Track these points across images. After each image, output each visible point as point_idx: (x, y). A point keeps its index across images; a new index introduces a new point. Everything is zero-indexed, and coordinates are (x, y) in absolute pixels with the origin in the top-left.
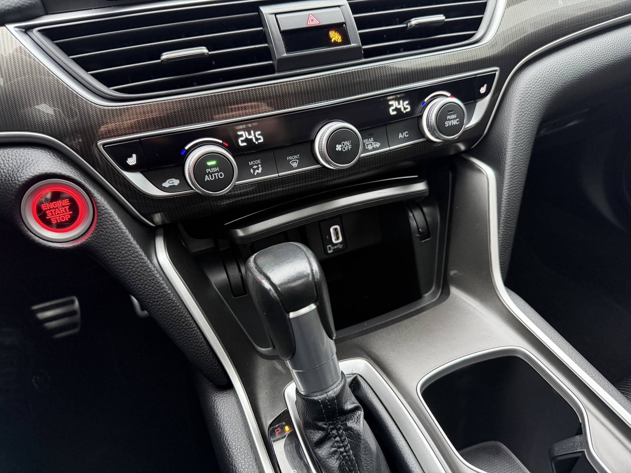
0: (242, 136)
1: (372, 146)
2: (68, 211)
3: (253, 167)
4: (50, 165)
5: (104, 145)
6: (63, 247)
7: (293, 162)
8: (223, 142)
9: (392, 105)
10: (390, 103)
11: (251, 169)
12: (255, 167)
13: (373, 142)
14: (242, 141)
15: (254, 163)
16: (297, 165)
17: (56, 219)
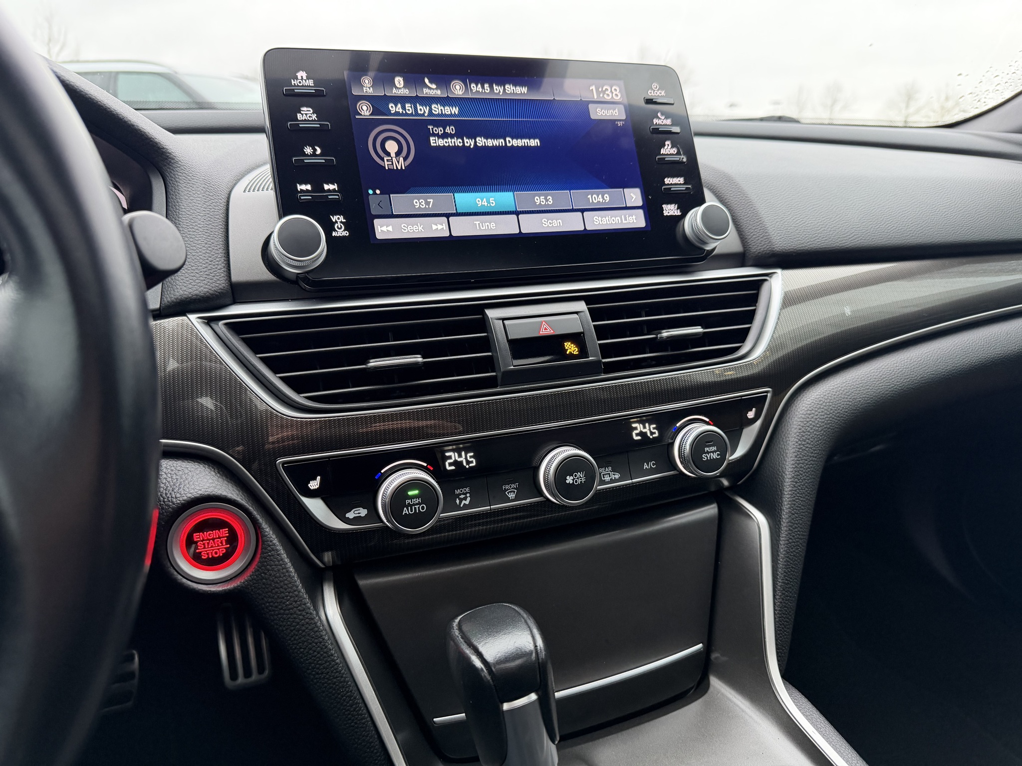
0: (450, 457)
1: (610, 477)
2: (224, 544)
3: (460, 497)
4: (214, 485)
5: (284, 463)
6: (210, 591)
7: (510, 492)
8: (427, 466)
9: (636, 428)
10: (634, 425)
11: (457, 499)
12: (462, 496)
13: (611, 472)
14: (450, 464)
15: (461, 491)
16: (514, 496)
17: (208, 554)
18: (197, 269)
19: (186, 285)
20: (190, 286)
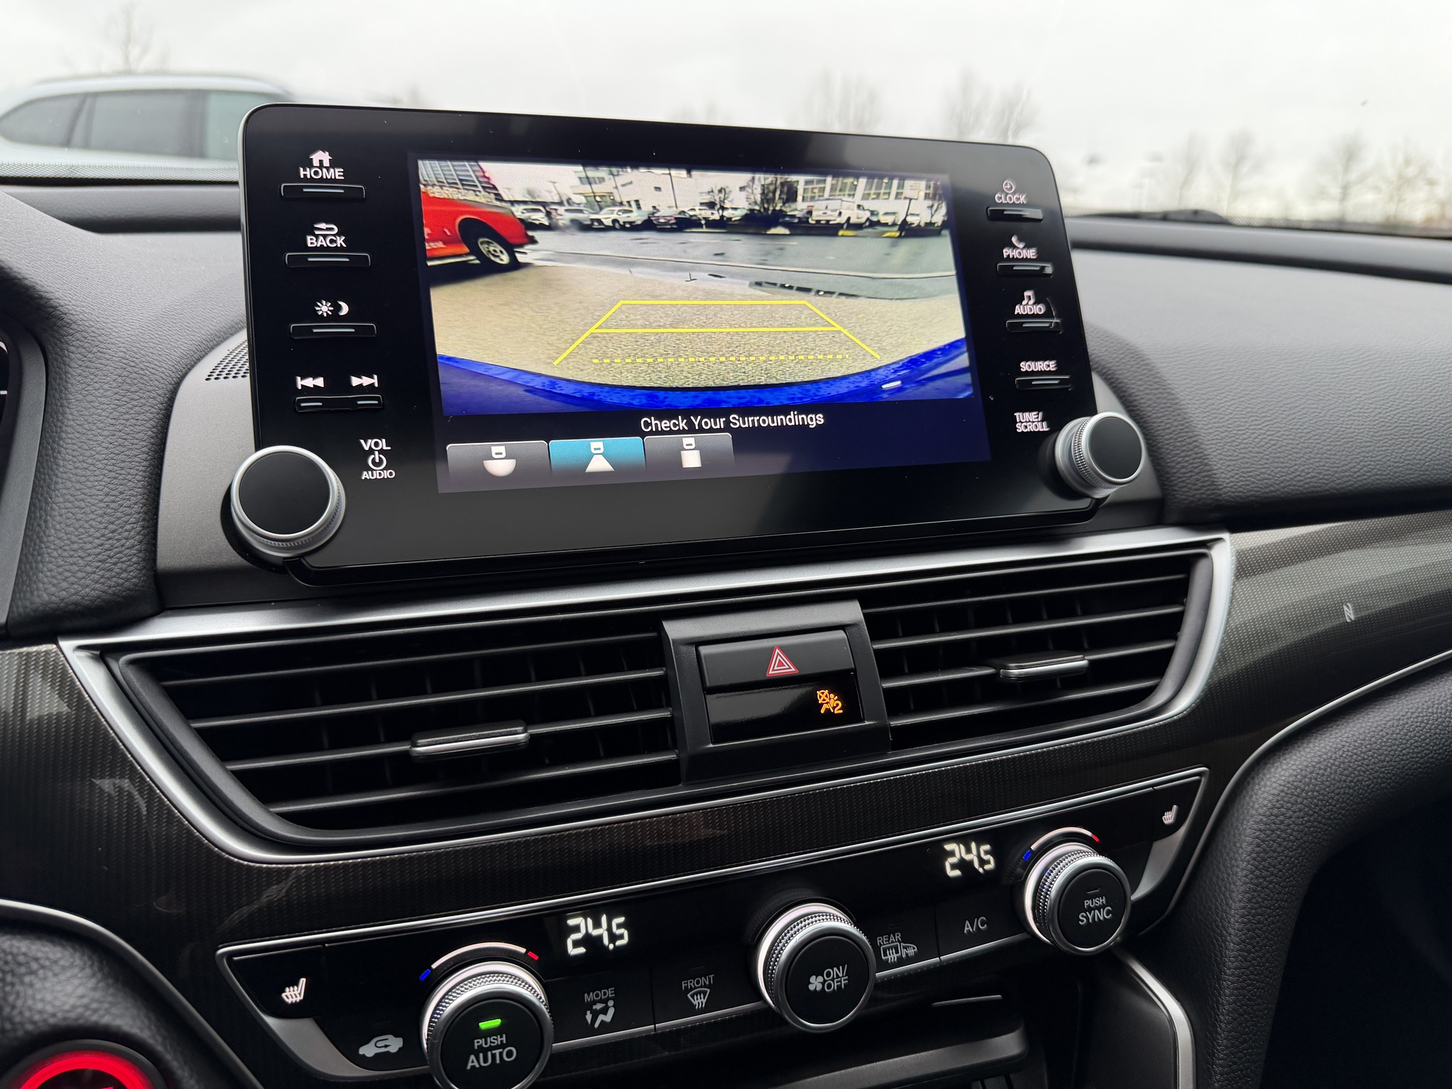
1: (897, 952)
3: (594, 1007)
5: (231, 955)
8: (527, 952)
9: (952, 854)
10: (948, 848)
11: (588, 1012)
12: (599, 1006)
13: (901, 942)
14: (576, 944)
15: (597, 995)
18: (81, 548)
19: (55, 581)
20: (65, 585)
